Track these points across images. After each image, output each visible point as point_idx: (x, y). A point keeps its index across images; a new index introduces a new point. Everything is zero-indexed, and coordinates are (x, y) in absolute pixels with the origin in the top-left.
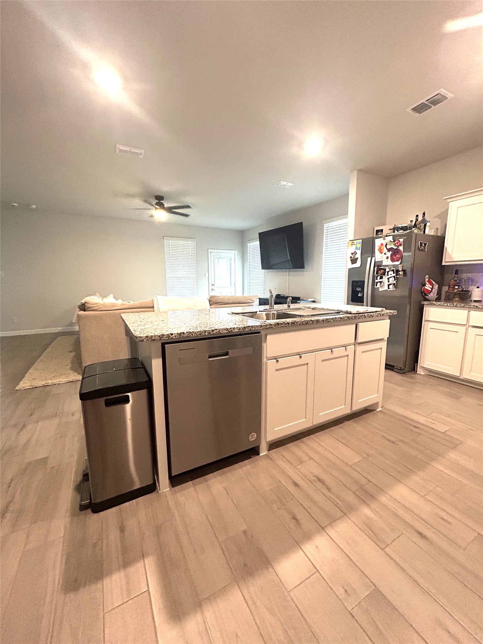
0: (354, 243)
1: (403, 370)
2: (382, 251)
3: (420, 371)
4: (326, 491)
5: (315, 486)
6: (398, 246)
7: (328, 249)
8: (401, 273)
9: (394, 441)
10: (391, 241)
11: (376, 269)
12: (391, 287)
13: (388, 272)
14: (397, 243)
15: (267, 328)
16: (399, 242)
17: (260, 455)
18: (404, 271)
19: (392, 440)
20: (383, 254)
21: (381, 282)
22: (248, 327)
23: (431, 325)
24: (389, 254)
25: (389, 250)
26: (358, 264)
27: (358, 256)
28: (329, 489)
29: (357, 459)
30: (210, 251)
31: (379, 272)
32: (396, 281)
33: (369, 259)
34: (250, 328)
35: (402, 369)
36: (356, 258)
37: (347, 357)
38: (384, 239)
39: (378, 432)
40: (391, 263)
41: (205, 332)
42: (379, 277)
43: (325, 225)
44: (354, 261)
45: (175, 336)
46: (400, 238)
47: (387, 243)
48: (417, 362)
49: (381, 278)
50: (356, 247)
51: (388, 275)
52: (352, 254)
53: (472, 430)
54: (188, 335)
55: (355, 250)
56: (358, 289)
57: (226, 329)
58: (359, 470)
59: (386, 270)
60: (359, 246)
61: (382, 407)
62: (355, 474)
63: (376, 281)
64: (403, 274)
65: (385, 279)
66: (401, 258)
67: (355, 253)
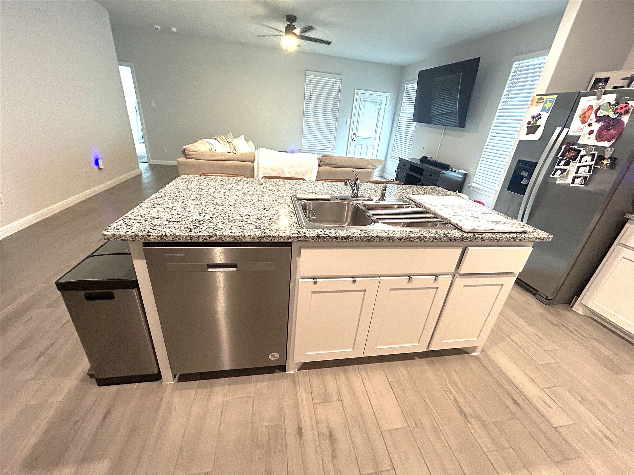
0: (543, 99)
1: (550, 300)
2: (586, 120)
3: (577, 308)
4: (328, 457)
5: (320, 443)
6: (621, 114)
7: (507, 104)
8: (605, 162)
9: (467, 414)
10: (610, 103)
11: (563, 148)
12: (577, 181)
13: (582, 157)
14: (621, 108)
15: (299, 241)
16: (626, 107)
17: (286, 372)
18: (613, 160)
19: (466, 412)
20: (586, 124)
21: (563, 171)
22: (267, 237)
23: (626, 252)
24: (596, 127)
25: (599, 119)
26: (536, 136)
27: (542, 122)
28: (334, 456)
29: (398, 423)
30: (357, 91)
31: (567, 153)
32: (591, 173)
33: (558, 129)
34: (271, 238)
35: (548, 299)
36: (537, 125)
37: (435, 290)
38: (599, 99)
39: (452, 390)
40: (596, 143)
41: (198, 237)
42: (563, 162)
43: (515, 63)
44: (532, 129)
45: (154, 238)
46: (631, 99)
47: (600, 106)
48: (579, 295)
49: (567, 164)
50: (544, 106)
51: (580, 162)
52: (533, 117)
53: (611, 441)
54: (173, 239)
55: (539, 112)
56: (525, 174)
57: (231, 237)
58: (389, 442)
59: (581, 152)
60: (549, 105)
61: (483, 351)
62: (380, 447)
63: (557, 167)
64: (608, 164)
65: (572, 168)
66: (616, 137)
67: (539, 116)
